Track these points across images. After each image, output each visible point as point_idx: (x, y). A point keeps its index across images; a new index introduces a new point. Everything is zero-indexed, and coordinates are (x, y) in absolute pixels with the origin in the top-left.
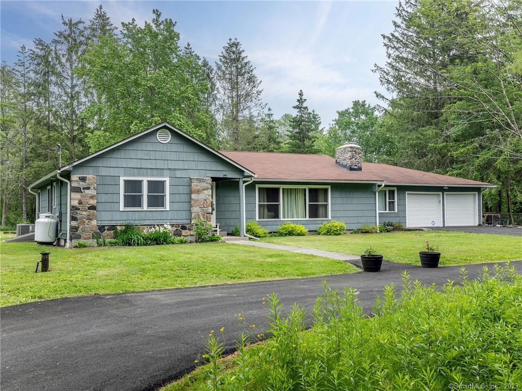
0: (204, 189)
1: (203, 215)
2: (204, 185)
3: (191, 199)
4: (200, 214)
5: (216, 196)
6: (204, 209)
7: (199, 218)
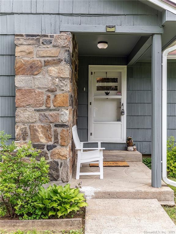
0: (47, 63)
1: (46, 130)
2: (49, 51)
3: (13, 87)
4: (38, 125)
5: (128, 90)
6: (47, 113)
7: (34, 137)
